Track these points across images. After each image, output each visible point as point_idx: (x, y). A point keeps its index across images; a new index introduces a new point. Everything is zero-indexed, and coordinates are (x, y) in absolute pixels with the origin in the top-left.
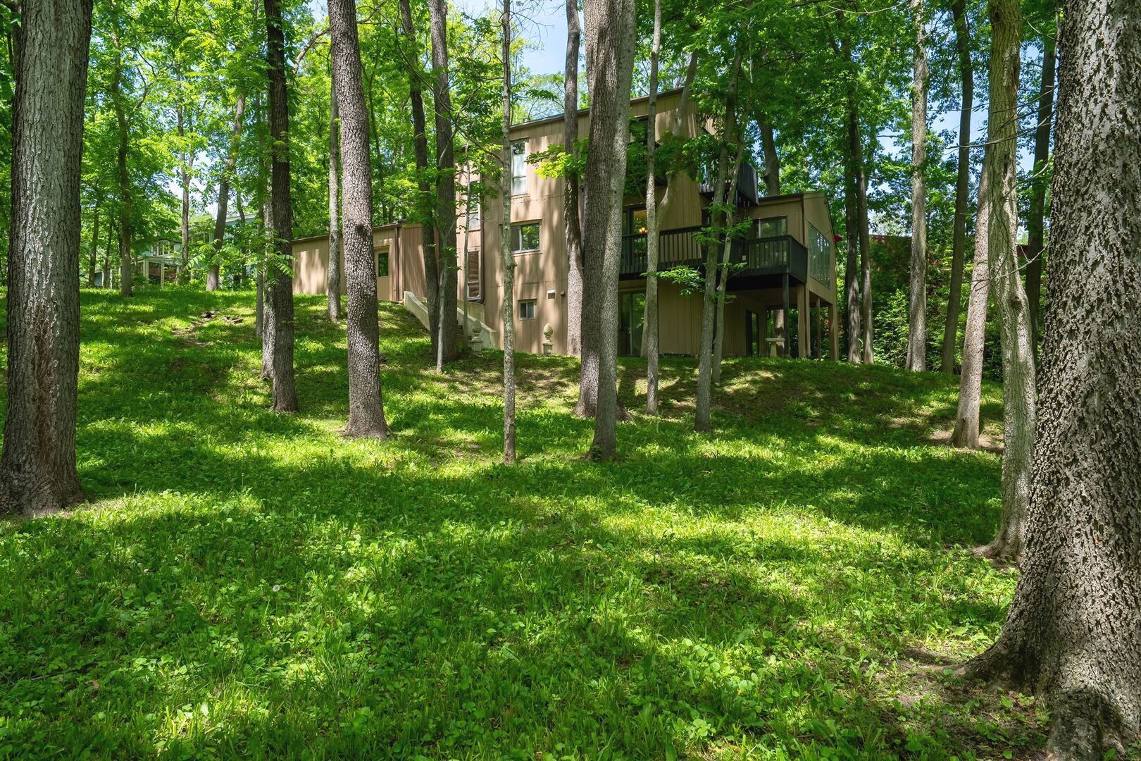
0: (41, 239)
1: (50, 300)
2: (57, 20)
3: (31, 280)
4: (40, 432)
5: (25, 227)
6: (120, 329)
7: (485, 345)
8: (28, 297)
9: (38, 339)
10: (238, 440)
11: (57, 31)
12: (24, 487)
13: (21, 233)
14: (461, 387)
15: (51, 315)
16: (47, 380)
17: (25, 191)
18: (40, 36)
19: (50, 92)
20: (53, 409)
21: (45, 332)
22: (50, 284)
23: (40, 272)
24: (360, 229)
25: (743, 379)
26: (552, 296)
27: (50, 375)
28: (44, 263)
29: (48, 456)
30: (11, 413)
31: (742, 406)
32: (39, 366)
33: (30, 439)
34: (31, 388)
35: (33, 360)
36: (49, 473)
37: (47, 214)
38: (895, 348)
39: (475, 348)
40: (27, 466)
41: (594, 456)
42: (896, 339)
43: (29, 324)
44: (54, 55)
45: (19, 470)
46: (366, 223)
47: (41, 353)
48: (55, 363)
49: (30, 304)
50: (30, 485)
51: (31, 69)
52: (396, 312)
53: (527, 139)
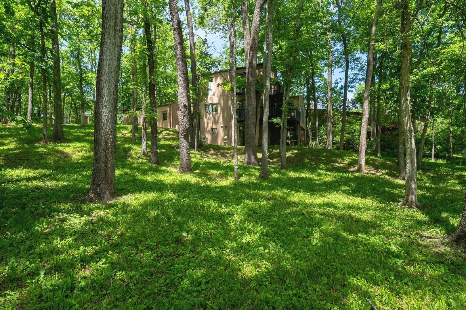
0: (107, 109)
1: (110, 129)
2: (115, 36)
3: (104, 122)
4: (105, 173)
5: (102, 105)
6: (87, 138)
7: (206, 143)
8: (103, 128)
9: (106, 142)
10: (146, 175)
11: (114, 39)
12: (101, 192)
13: (101, 107)
14: (204, 156)
15: (110, 134)
16: (108, 156)
17: (103, 93)
18: (109, 41)
19: (112, 60)
20: (110, 166)
21: (108, 140)
22: (110, 124)
23: (107, 120)
24: (185, 106)
25: (289, 153)
26: (222, 127)
27: (109, 154)
28: (108, 117)
29: (108, 181)
30: (96, 167)
31: (290, 161)
32: (106, 151)
33: (103, 176)
34: (103, 159)
35: (104, 149)
36: (108, 187)
37: (109, 101)
38: (322, 143)
39: (204, 143)
40: (102, 185)
41: (262, 178)
42: (323, 140)
43: (103, 137)
44: (113, 47)
45: (99, 186)
46: (187, 104)
47: (106, 147)
48: (111, 150)
49: (103, 131)
50: (103, 191)
51: (106, 52)
52: (174, 132)
53: (213, 77)
